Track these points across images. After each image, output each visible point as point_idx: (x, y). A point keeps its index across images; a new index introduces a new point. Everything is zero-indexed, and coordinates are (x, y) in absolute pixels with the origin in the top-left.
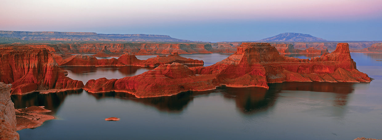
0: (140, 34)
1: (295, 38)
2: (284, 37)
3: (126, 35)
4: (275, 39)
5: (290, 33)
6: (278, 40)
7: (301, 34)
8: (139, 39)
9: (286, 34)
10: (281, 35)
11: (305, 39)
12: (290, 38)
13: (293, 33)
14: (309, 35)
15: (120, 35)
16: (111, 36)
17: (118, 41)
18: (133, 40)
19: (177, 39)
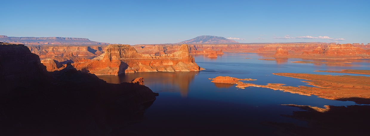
0: (57, 38)
1: (210, 40)
2: (201, 40)
3: (42, 38)
4: (193, 42)
5: (206, 36)
6: (195, 43)
7: (216, 37)
8: (55, 42)
9: (203, 37)
10: (198, 37)
11: (219, 42)
12: (206, 41)
13: (209, 36)
14: (223, 37)
15: (35, 38)
16: (24, 39)
17: (31, 44)
18: (48, 43)
19: (96, 42)
